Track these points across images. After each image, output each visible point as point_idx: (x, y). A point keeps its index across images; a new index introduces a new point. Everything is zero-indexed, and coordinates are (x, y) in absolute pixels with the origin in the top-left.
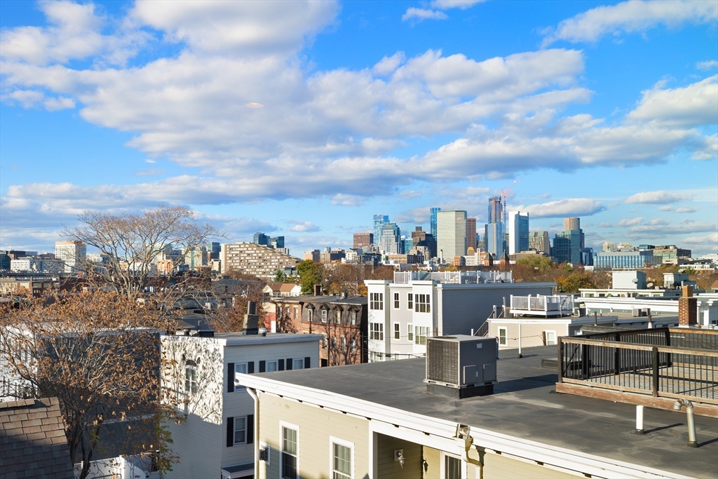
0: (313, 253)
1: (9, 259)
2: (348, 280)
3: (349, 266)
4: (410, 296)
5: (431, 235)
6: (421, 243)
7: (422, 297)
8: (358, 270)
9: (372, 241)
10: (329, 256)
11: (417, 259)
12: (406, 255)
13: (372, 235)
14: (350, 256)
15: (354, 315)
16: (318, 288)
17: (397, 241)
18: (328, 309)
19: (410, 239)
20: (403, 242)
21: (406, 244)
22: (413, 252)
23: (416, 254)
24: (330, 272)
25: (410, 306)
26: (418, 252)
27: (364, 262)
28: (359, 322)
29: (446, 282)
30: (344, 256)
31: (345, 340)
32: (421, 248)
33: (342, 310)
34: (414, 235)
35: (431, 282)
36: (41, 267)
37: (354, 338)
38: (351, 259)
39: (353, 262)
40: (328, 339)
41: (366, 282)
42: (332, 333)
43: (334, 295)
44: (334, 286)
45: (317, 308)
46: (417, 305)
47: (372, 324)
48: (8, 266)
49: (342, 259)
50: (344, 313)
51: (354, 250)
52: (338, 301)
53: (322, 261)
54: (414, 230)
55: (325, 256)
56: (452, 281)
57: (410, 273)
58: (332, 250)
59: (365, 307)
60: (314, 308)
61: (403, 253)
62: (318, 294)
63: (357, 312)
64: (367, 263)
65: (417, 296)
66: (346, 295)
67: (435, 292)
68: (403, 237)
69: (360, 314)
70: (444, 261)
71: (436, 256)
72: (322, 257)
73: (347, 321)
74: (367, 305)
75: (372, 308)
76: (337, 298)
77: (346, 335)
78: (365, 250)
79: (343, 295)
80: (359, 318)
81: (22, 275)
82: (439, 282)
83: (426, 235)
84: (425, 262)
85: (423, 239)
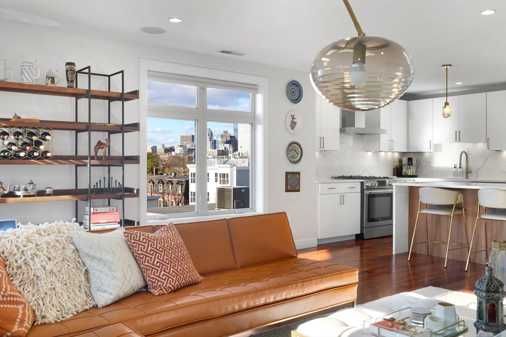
0: (152, 148)
2: (176, 166)
3: (177, 157)
4: (216, 175)
5: (234, 137)
6: (227, 142)
7: (224, 175)
8: (183, 160)
9: (193, 140)
10: (163, 150)
11: (223, 153)
12: (216, 150)
13: (193, 137)
14: (178, 150)
15: (180, 187)
16: (157, 170)
17: (210, 140)
18: (163, 184)
19: (220, 139)
20: (215, 141)
21: (217, 142)
22: (221, 147)
23: (224, 149)
24: (165, 161)
25: (216, 180)
26: (225, 148)
27: (188, 154)
28: (183, 191)
29: (239, 166)
30: (174, 150)
31: (174, 203)
32: (227, 146)
33: (172, 184)
34: (222, 136)
35: (229, 166)
37: (180, 202)
38: (178, 152)
39: (180, 154)
40: (164, 203)
41: (188, 166)
42: (166, 198)
43: (167, 174)
44: (167, 170)
45: (156, 182)
46: (220, 180)
47: (191, 192)
49: (173, 152)
50: (174, 185)
51: (181, 146)
52: (170, 178)
53: (158, 153)
54: (223, 133)
55: (160, 150)
56: (243, 165)
57: (216, 160)
58: (165, 146)
59: (187, 182)
60: (153, 183)
61: (215, 148)
62: (157, 174)
63: (182, 185)
64: (190, 155)
65: (220, 174)
66: (175, 174)
67: (232, 172)
68: (215, 138)
69: (184, 186)
70: (242, 154)
71: (237, 151)
72: (158, 151)
73: (176, 191)
74: (189, 181)
75: (192, 182)
76: (170, 176)
77: (175, 199)
78: (189, 146)
79: (173, 174)
80: (184, 188)
82: (234, 165)
83: (231, 137)
84: (229, 155)
85: (229, 139)
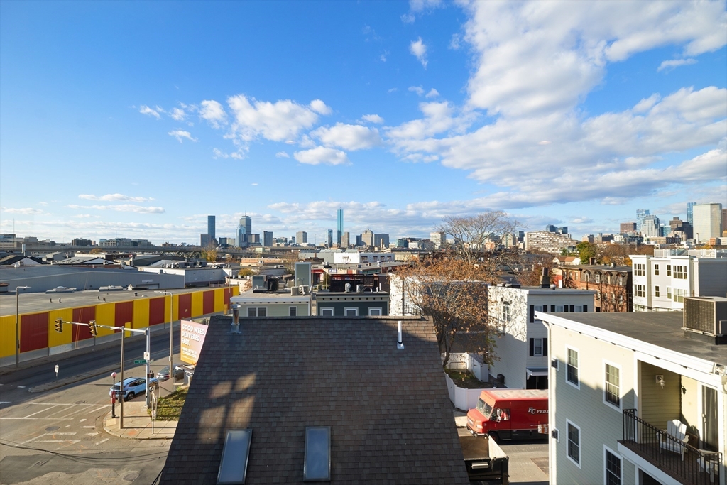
0: (589, 237)
1: (408, 242)
2: (616, 255)
3: (616, 245)
4: (669, 267)
5: (687, 223)
6: (678, 229)
7: (680, 268)
8: (624, 249)
9: (635, 228)
10: (601, 239)
11: (676, 240)
12: (664, 238)
13: (635, 224)
14: (618, 239)
15: (621, 279)
16: (593, 260)
17: (656, 227)
18: (601, 274)
19: (668, 226)
20: (662, 228)
21: (664, 229)
22: (671, 235)
23: (674, 236)
24: (602, 249)
25: (669, 274)
26: (676, 235)
27: (629, 242)
28: (625, 284)
29: (702, 257)
30: (613, 238)
31: (614, 296)
32: (679, 233)
33: (611, 275)
34: (671, 223)
35: (688, 257)
36: (423, 246)
37: (621, 294)
38: (618, 240)
39: (620, 242)
40: (601, 294)
41: (631, 257)
42: (604, 290)
43: (605, 264)
44: (605, 259)
45: (592, 273)
46: (675, 274)
47: (635, 286)
48: (407, 246)
49: (611, 241)
50: (613, 277)
51: (621, 234)
52: (608, 269)
53: (595, 242)
54: (672, 220)
55: (597, 238)
56: (708, 256)
57: (668, 250)
58: (604, 235)
59: (630, 274)
60: (589, 273)
61: (662, 236)
62: (593, 263)
63: (623, 277)
64: (632, 243)
65: (675, 267)
66: (615, 265)
67: (691, 265)
68: (662, 225)
69: (626, 278)
70: (699, 242)
71: (692, 238)
72: (595, 239)
73: (616, 283)
74: (631, 272)
75: (636, 274)
76: (608, 267)
77: (615, 292)
78: (630, 234)
79: (612, 264)
80: (625, 281)
81: (414, 250)
82: (695, 257)
83: (683, 223)
84: (682, 243)
85: (680, 225)
